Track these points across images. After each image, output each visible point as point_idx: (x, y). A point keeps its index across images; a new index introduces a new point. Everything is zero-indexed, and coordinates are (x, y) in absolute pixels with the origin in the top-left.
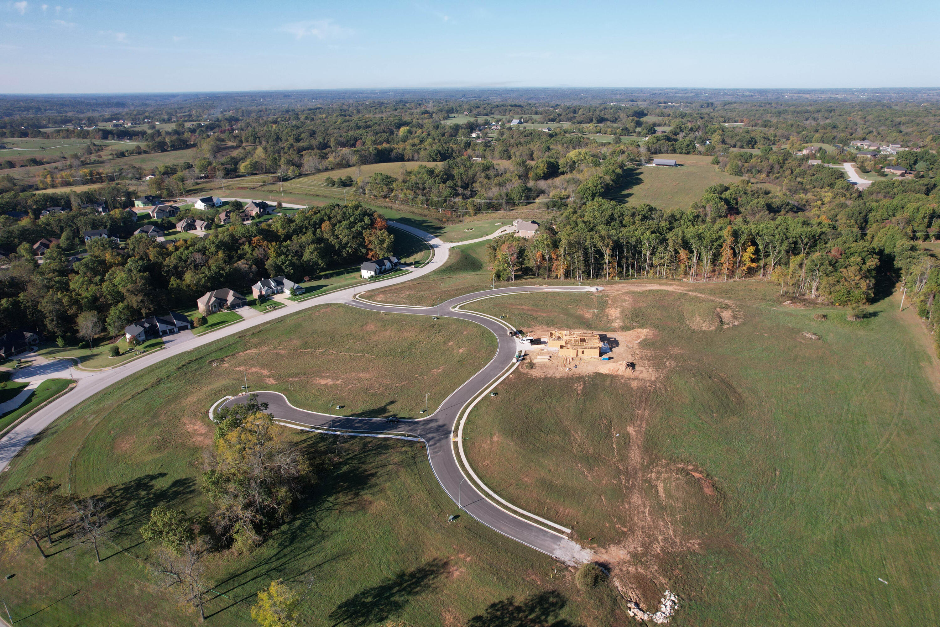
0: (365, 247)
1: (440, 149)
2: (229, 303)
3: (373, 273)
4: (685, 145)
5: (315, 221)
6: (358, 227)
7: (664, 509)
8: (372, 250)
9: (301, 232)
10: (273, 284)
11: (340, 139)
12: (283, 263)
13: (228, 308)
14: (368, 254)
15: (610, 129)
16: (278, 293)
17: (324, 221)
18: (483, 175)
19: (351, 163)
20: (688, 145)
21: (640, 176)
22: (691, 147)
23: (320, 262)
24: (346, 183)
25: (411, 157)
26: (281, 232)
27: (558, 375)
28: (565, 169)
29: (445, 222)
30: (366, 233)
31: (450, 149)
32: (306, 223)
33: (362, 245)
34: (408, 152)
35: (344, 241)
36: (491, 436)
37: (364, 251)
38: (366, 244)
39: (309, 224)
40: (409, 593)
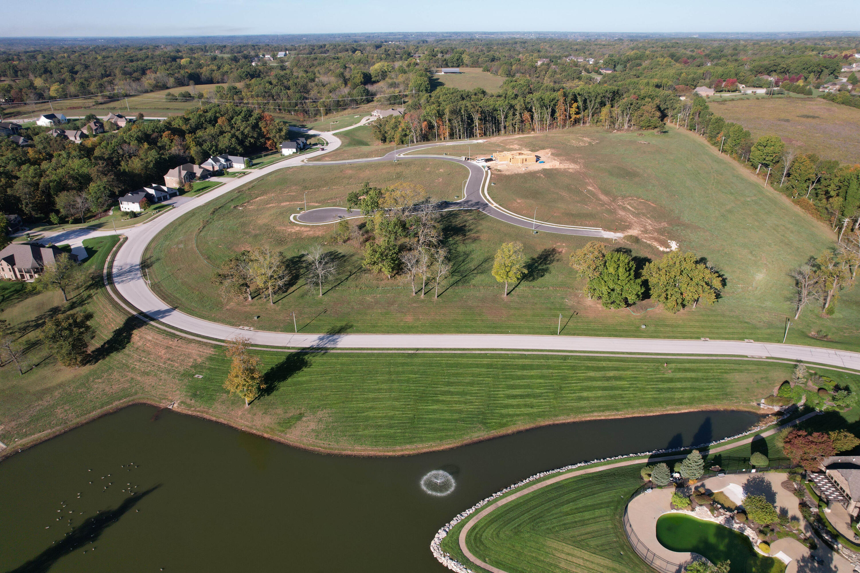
0: (263, 136)
1: (248, 70)
2: (198, 175)
3: (294, 150)
4: (455, 59)
5: (211, 118)
6: (252, 121)
7: (638, 214)
8: (269, 139)
9: (202, 127)
10: (222, 161)
11: (126, 69)
12: (210, 150)
13: (200, 178)
14: (266, 143)
15: (375, 55)
16: (228, 168)
17: (218, 118)
18: (313, 84)
19: (168, 85)
20: (458, 60)
21: (439, 81)
22: (460, 61)
23: (238, 147)
24: (187, 97)
25: (220, 80)
26: (184, 128)
27: (523, 172)
28: (378, 78)
29: (303, 122)
30: (261, 124)
31: (258, 71)
32: (202, 119)
33: (261, 135)
34: (217, 75)
35: (246, 131)
36: (515, 200)
37: (262, 140)
38: (265, 133)
39: (206, 121)
40: (546, 264)
